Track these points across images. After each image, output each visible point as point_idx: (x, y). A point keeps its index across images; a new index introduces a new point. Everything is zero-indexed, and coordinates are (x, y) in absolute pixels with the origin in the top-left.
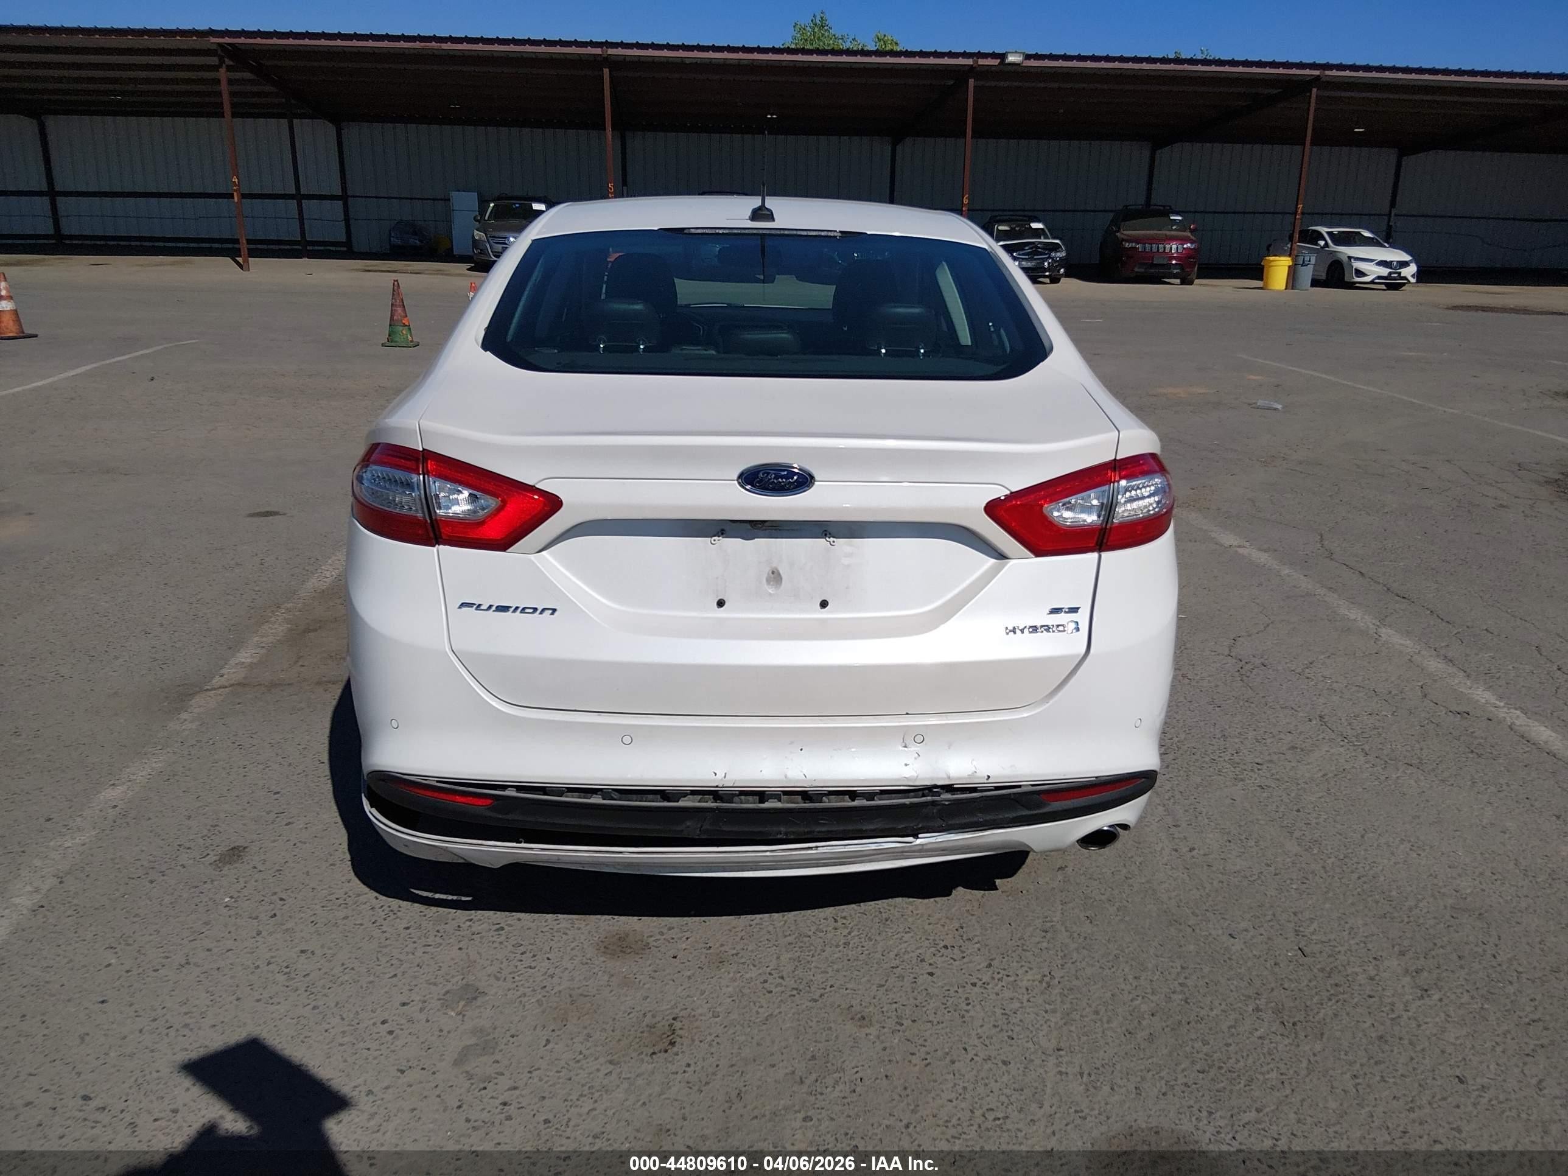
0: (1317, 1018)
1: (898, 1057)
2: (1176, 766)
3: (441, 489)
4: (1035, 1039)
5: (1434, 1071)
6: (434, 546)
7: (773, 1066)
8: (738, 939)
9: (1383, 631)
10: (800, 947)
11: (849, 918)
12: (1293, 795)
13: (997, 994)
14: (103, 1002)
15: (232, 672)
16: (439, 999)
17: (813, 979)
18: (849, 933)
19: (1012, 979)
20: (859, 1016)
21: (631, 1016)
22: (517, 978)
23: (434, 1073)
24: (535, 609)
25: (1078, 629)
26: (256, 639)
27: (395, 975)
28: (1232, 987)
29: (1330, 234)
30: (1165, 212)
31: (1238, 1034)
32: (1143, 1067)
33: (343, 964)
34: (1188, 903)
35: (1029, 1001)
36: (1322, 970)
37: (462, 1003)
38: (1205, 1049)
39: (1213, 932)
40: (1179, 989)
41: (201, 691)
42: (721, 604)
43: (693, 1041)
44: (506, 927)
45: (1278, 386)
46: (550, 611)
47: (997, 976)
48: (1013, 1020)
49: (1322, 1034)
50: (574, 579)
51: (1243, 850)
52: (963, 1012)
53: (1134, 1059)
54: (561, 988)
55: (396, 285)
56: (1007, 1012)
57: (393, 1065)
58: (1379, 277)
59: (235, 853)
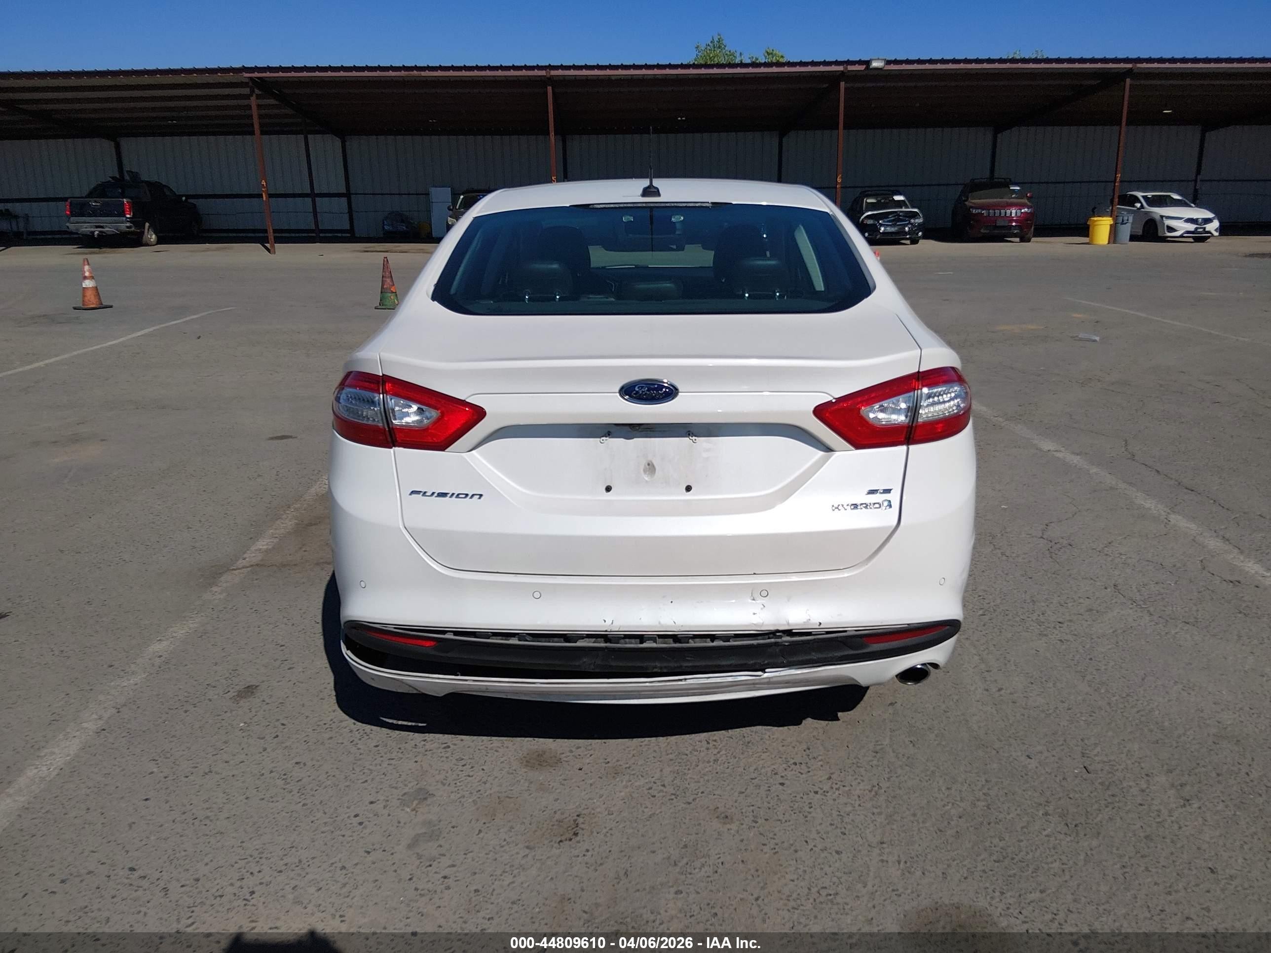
0: (1095, 821)
1: (753, 847)
2: (991, 624)
3: (396, 405)
4: (863, 835)
5: (1190, 863)
6: (391, 448)
7: (654, 852)
8: (630, 756)
9: (1173, 517)
10: (679, 763)
11: (719, 741)
12: (1088, 646)
13: (834, 800)
14: (147, 800)
15: (252, 556)
16: (399, 799)
17: (688, 787)
18: (719, 752)
19: (846, 789)
20: (723, 815)
21: (545, 813)
22: (458, 784)
23: (392, 854)
24: (467, 495)
25: (890, 506)
26: (271, 531)
27: (366, 781)
28: (1027, 797)
29: (1144, 197)
30: (1006, 184)
31: (1029, 833)
32: (949, 857)
33: (327, 773)
34: (994, 731)
35: (860, 805)
36: (1102, 784)
37: (415, 802)
38: (1001, 844)
39: (1014, 754)
40: (983, 797)
41: (228, 570)
42: (608, 489)
43: (592, 832)
44: (452, 746)
45: (1097, 322)
46: (478, 496)
47: (835, 786)
48: (846, 820)
49: (1099, 834)
50: (495, 471)
51: (1042, 690)
52: (806, 814)
53: (943, 851)
54: (492, 792)
55: (386, 261)
56: (842, 814)
57: (362, 848)
58: (1188, 232)
59: (250, 690)
